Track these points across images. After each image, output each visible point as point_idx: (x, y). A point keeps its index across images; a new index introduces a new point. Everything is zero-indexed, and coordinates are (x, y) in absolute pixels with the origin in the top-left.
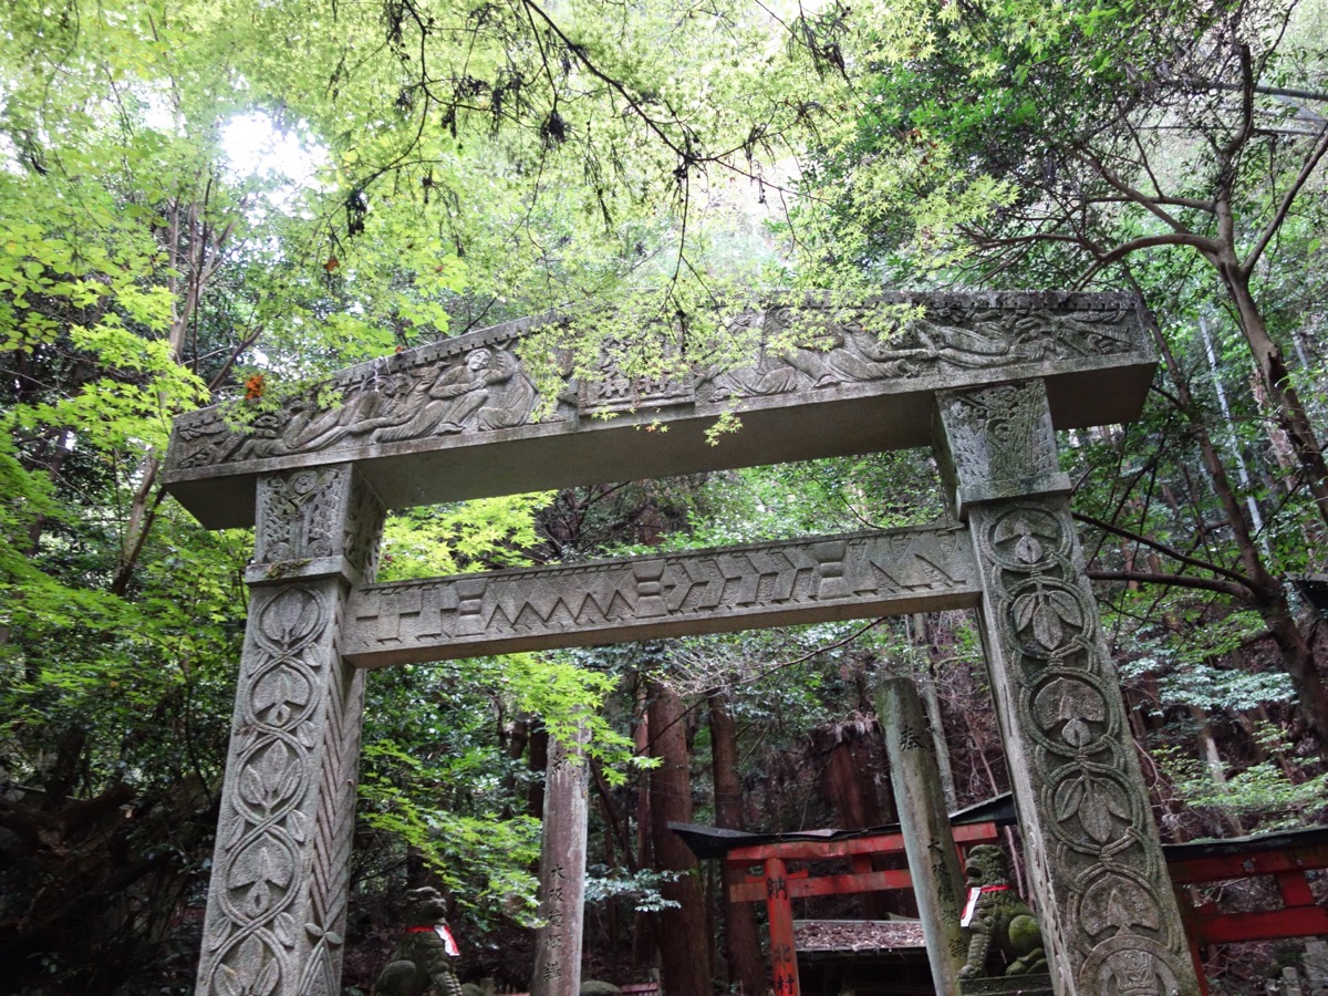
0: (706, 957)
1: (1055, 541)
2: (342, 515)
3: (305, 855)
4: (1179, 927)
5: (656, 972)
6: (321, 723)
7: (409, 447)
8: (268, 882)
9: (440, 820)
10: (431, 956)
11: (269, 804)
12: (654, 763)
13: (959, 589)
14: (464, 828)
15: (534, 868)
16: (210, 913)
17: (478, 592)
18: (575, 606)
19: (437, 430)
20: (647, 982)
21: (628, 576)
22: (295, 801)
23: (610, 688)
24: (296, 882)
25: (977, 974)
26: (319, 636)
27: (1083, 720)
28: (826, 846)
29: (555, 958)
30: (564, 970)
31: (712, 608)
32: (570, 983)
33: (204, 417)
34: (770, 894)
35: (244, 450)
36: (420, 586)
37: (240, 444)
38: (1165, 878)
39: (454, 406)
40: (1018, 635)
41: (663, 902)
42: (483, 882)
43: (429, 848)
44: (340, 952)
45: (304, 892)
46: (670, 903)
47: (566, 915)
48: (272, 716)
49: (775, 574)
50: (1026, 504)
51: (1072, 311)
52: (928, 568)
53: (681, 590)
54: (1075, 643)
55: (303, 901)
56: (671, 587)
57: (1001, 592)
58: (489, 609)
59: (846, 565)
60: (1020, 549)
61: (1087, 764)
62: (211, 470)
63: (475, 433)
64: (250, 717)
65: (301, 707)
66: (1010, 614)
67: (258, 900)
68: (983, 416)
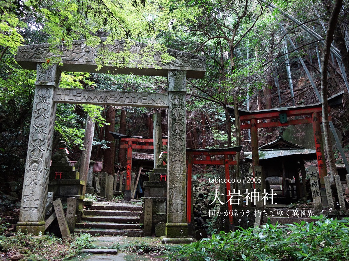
0: (114, 157)
1: (182, 100)
2: (54, 74)
3: (47, 136)
4: (185, 161)
5: (102, 159)
6: (50, 113)
7: (69, 62)
8: (40, 139)
9: (64, 128)
10: (64, 153)
11: (40, 126)
12: (109, 124)
13: (165, 105)
14: (70, 130)
15: (82, 139)
16: (29, 144)
17: (80, 93)
18: (98, 98)
19: (74, 60)
20: (100, 161)
21: (109, 94)
22: (45, 126)
23: (102, 110)
24: (45, 140)
25: (160, 165)
26: (50, 97)
27: (179, 130)
28: (141, 140)
29: (86, 155)
30: (87, 158)
31: (123, 102)
32: (88, 160)
33: (25, 48)
34: (128, 147)
35: (34, 57)
36: (69, 90)
37: (33, 55)
38: (185, 154)
39: (78, 55)
40: (172, 115)
41: (107, 147)
42: (73, 141)
43: (63, 134)
44: (51, 152)
45: (47, 142)
46: (108, 147)
47: (89, 148)
48: (40, 111)
49: (135, 98)
50: (179, 93)
51: (194, 58)
52: (161, 101)
53: (118, 98)
54: (181, 118)
55: (46, 143)
56: (116, 97)
57: (171, 107)
58: (82, 96)
59: (147, 98)
60: (176, 100)
61: (178, 137)
62: (27, 59)
63: (82, 62)
64: (36, 110)
65: (46, 110)
66: (172, 111)
67: (38, 142)
68: (175, 76)
